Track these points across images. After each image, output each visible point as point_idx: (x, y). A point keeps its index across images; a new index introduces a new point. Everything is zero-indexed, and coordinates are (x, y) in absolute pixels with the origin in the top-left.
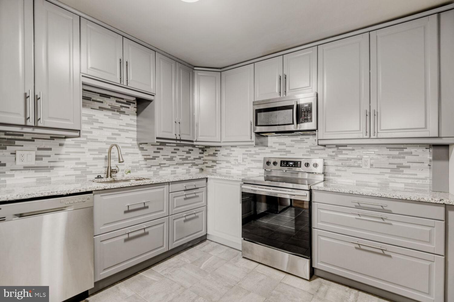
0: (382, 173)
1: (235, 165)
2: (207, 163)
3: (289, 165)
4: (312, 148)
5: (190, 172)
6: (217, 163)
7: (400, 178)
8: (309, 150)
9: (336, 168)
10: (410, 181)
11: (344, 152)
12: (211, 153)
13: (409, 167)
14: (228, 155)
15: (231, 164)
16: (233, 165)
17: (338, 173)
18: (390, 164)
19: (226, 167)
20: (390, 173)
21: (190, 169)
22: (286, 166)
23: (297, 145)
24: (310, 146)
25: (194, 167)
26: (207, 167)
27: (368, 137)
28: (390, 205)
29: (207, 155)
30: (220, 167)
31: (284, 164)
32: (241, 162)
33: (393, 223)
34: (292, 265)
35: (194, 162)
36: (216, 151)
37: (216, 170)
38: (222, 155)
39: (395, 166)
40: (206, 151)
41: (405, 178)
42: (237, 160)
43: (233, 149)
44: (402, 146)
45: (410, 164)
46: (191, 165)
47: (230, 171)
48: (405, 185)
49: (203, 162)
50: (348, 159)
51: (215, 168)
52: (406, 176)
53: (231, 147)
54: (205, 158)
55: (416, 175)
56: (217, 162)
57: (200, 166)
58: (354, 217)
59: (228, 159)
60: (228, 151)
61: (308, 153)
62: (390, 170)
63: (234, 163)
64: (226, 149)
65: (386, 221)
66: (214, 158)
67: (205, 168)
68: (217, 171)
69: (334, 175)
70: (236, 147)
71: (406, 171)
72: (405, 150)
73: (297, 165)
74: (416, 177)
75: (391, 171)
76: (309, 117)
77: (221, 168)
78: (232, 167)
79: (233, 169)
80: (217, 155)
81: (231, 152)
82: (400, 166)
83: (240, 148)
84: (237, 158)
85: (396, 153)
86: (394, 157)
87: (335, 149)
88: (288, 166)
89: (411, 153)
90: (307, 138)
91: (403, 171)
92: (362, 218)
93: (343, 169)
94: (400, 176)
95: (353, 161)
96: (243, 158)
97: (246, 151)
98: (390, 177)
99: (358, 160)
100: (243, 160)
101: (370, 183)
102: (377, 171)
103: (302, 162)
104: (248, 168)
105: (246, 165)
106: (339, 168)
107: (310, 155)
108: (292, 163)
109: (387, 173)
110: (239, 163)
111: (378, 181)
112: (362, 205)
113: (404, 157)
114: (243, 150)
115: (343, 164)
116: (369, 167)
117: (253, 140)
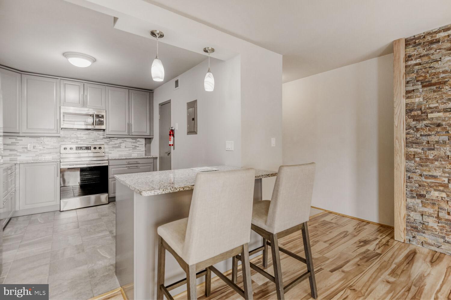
0: (129, 150)
1: (23, 152)
4: (95, 138)
7: (136, 151)
8: (93, 139)
10: (139, 152)
11: (113, 141)
13: (138, 147)
14: (13, 144)
15: (17, 152)
16: (21, 152)
17: (110, 152)
20: (132, 150)
22: (80, 150)
27: (128, 134)
28: (139, 161)
31: (78, 149)
33: (140, 167)
34: (99, 199)
39: (134, 147)
42: (26, 148)
43: (19, 138)
44: (136, 138)
45: (139, 146)
47: (16, 158)
50: (116, 144)
52: (138, 150)
58: (127, 168)
59: (13, 147)
65: (138, 167)
69: (108, 153)
70: (25, 137)
71: (137, 148)
72: (137, 140)
73: (88, 149)
74: (140, 150)
75: (133, 149)
76: (102, 122)
78: (19, 154)
79: (20, 156)
81: (18, 141)
82: (136, 146)
83: (30, 138)
84: (26, 146)
85: (134, 141)
86: (134, 143)
87: (109, 139)
89: (139, 141)
90: (92, 133)
91: (136, 149)
92: (130, 168)
94: (135, 151)
95: (117, 145)
96: (34, 146)
97: (37, 140)
98: (132, 151)
99: (119, 145)
100: (34, 148)
101: (125, 155)
102: (127, 149)
103: (90, 147)
104: (40, 154)
105: (37, 152)
106: (110, 149)
107: (94, 143)
108: (84, 148)
109: (131, 150)
110: (29, 150)
111: (128, 154)
112: (130, 163)
113: (137, 143)
114: (34, 140)
115: (112, 147)
116: (124, 148)
117: (59, 133)
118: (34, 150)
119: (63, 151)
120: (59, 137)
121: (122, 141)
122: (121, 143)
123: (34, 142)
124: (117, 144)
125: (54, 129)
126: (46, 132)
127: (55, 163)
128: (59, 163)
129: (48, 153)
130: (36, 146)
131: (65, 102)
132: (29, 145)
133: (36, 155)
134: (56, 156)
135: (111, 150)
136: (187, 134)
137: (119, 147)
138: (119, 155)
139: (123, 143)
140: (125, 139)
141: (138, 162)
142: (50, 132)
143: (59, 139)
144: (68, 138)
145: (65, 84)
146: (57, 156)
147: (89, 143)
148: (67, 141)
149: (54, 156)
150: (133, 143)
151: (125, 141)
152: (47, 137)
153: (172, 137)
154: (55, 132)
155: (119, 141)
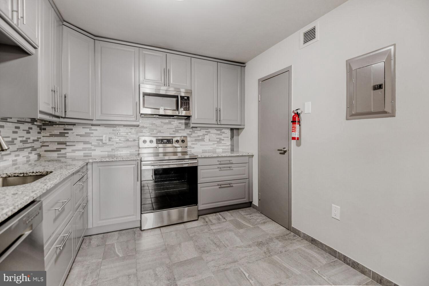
0: (214, 144)
1: (98, 146)
2: (48, 146)
3: (164, 142)
4: (177, 129)
5: (29, 161)
6: (66, 146)
7: (221, 146)
9: (191, 142)
10: (224, 147)
11: (196, 132)
12: (57, 132)
13: (223, 140)
14: (87, 135)
15: (92, 145)
16: (95, 146)
17: (193, 146)
18: (217, 138)
19: (84, 149)
20: (217, 144)
21: (30, 155)
22: (161, 143)
23: (165, 127)
24: (175, 127)
25: (34, 152)
26: (46, 151)
27: (217, 123)
29: (48, 134)
30: (72, 150)
31: (159, 142)
32: (107, 141)
35: (33, 145)
36: (65, 130)
37: (65, 154)
38: (77, 135)
39: (219, 140)
40: (45, 129)
41: (222, 146)
42: (102, 140)
43: (94, 128)
44: (221, 129)
45: (224, 138)
46: (31, 151)
47: (91, 153)
48: (223, 150)
49: (41, 144)
50: (199, 136)
51: (63, 151)
52: (223, 145)
53: (92, 125)
54: (45, 139)
55: (226, 144)
56: (68, 144)
57: (38, 151)
59: (87, 139)
60: (88, 130)
61: (174, 133)
62: (216, 142)
63: (97, 144)
64: (83, 128)
65: (231, 168)
66: (61, 139)
67: (42, 153)
68: (68, 154)
69: (191, 148)
70: (100, 125)
71: (223, 142)
72: (222, 131)
73: (170, 142)
74: (225, 145)
76: (188, 107)
77: (74, 151)
78: (93, 148)
79: (95, 150)
80: (66, 135)
81: (93, 131)
82: (221, 139)
83: (105, 127)
84: (101, 138)
85: (219, 132)
87: (191, 130)
88: (162, 143)
89: (224, 132)
91: (221, 142)
92: (222, 169)
93: (195, 143)
94: (220, 145)
95: (200, 138)
96: (109, 138)
97: (113, 130)
98: (217, 146)
99: (203, 137)
100: (109, 140)
101: (208, 150)
102: (211, 143)
103: (172, 139)
104: (116, 148)
105: (113, 145)
106: (193, 142)
107: (175, 134)
108: (166, 141)
109: (215, 144)
110: (104, 143)
111: (212, 149)
112: (222, 162)
113: (222, 135)
114: (110, 130)
115: (195, 140)
116: (208, 141)
117: (138, 120)
118: (110, 143)
119: (142, 145)
120: (138, 126)
121: (206, 132)
122: (204, 135)
123: (109, 133)
124: (201, 136)
125: (133, 115)
126: (123, 119)
127: (135, 162)
128: (139, 162)
129: (126, 147)
130: (112, 138)
131: (145, 79)
132: (104, 136)
133: (112, 150)
134: (133, 151)
135: (195, 144)
136: (347, 119)
137: (203, 140)
138: (203, 150)
139: (207, 135)
140: (209, 130)
141: (231, 162)
142: (128, 119)
143: (137, 129)
144: (147, 128)
145: (145, 54)
146: (135, 151)
147: (170, 134)
148: (145, 131)
149: (132, 151)
150: (218, 135)
151: (209, 132)
152: (125, 126)
153: (297, 126)
154: (134, 119)
155: (203, 132)
